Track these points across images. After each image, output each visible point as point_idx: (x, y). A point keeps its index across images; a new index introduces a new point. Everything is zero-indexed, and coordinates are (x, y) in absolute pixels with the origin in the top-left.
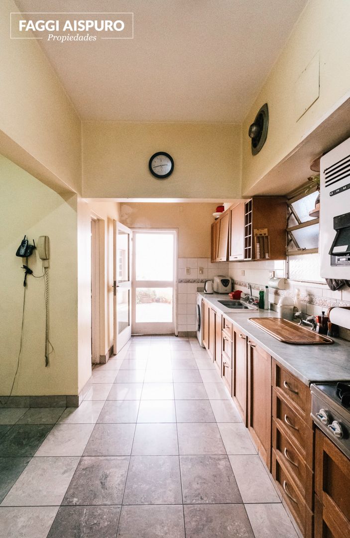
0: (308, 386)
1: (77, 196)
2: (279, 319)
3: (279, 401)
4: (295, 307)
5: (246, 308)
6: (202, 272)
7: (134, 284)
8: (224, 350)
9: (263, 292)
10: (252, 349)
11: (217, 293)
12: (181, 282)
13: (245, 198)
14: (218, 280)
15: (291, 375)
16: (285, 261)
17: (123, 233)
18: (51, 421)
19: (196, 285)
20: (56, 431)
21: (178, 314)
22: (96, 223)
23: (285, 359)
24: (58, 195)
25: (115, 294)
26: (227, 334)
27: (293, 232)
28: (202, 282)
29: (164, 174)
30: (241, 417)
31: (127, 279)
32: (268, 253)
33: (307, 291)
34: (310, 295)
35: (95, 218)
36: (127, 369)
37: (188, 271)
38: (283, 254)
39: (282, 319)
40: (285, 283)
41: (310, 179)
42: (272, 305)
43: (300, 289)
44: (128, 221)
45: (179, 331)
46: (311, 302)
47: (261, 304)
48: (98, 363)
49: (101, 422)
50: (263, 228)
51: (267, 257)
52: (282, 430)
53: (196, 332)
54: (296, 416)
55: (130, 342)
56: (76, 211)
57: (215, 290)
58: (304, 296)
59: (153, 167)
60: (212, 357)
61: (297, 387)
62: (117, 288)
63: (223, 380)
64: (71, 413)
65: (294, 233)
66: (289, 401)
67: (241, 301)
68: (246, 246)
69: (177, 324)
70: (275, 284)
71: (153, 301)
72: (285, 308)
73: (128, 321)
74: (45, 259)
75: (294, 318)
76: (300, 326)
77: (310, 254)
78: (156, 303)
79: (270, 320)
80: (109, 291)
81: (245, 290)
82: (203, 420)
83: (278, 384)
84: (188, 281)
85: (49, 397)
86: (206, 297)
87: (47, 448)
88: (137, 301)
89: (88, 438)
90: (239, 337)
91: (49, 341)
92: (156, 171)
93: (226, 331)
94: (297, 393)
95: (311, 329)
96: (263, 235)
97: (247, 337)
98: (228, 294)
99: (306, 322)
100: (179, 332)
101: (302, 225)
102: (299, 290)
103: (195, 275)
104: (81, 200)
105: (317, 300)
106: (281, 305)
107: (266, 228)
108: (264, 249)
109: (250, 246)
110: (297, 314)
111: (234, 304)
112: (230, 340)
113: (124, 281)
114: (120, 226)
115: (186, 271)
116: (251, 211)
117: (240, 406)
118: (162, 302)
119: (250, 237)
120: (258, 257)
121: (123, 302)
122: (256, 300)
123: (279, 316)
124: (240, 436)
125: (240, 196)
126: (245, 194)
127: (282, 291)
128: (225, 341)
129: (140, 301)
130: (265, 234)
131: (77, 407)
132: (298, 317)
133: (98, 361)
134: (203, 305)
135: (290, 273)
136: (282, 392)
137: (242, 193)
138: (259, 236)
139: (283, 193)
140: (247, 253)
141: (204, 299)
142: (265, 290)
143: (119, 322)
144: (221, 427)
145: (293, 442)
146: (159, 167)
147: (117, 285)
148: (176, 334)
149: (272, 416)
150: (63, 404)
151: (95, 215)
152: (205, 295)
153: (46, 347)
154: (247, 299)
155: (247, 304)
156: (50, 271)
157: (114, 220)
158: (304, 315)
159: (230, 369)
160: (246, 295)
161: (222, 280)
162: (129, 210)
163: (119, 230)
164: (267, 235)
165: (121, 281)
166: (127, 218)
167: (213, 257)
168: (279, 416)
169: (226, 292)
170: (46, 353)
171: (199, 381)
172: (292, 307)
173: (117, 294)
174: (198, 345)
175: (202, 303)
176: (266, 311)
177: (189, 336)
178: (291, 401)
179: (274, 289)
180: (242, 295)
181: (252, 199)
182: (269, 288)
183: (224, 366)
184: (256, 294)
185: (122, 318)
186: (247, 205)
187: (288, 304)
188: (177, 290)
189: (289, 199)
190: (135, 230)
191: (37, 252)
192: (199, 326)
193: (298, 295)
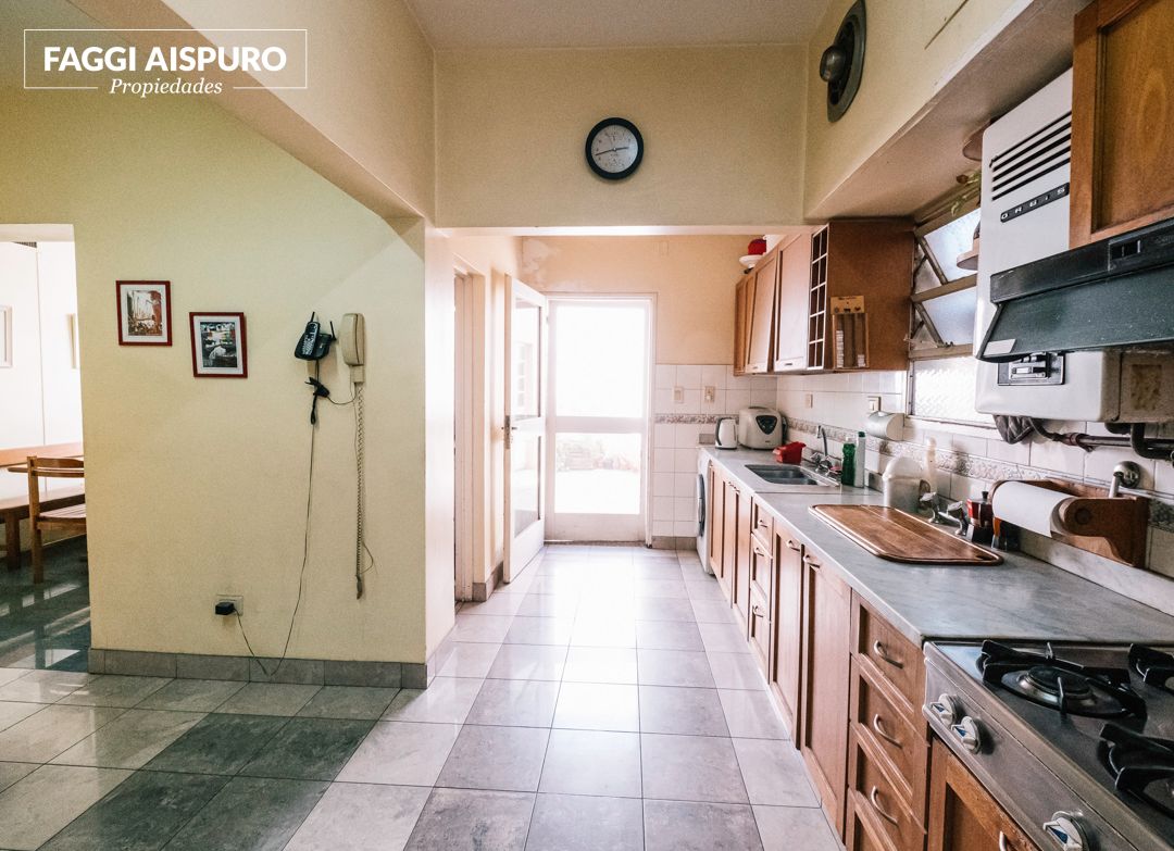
0: (920, 647)
1: (423, 224)
2: (886, 510)
3: (864, 686)
4: (922, 482)
5: (813, 483)
6: (712, 398)
7: (553, 425)
8: (754, 579)
9: (853, 446)
10: (812, 573)
11: (747, 448)
12: (662, 420)
13: (812, 222)
14: (748, 418)
15: (888, 627)
16: (905, 372)
17: (527, 305)
18: (369, 715)
19: (697, 429)
20: (379, 734)
21: (653, 496)
22: (466, 282)
23: (878, 593)
24: (383, 221)
25: (507, 446)
26: (762, 542)
27: (926, 304)
28: (710, 421)
29: (620, 169)
30: (787, 726)
31: (535, 412)
32: (864, 353)
33: (952, 444)
34: (960, 453)
35: (464, 272)
36: (534, 615)
37: (679, 393)
38: (901, 358)
39: (891, 509)
40: (903, 424)
41: (962, 179)
42: (872, 477)
43: (937, 440)
44: (539, 277)
45: (655, 534)
46: (961, 469)
47: (846, 474)
48: (469, 599)
49: (475, 722)
50: (853, 293)
51: (861, 363)
52: (868, 748)
53: (695, 539)
54: (896, 714)
55: (541, 557)
56: (423, 257)
57: (742, 441)
58: (945, 456)
59: (594, 152)
60: (728, 595)
61: (901, 653)
62: (512, 433)
63: (752, 647)
64: (410, 699)
65: (928, 305)
66: (882, 684)
67: (803, 468)
68: (812, 338)
69: (651, 521)
70: (880, 427)
71: (596, 465)
72: (900, 484)
73: (536, 510)
74: (356, 364)
75: (920, 508)
76: (933, 527)
77: (963, 358)
78: (602, 470)
79: (864, 510)
80: (493, 438)
81: (811, 442)
82: (698, 729)
83: (864, 648)
84: (679, 420)
85: (365, 664)
86: (718, 458)
87: (361, 766)
88: (559, 464)
89: (447, 753)
90: (786, 545)
91: (364, 545)
92: (602, 163)
93: (760, 536)
94: (900, 666)
95: (957, 532)
96: (853, 311)
97: (803, 546)
98: (772, 450)
99: (946, 515)
100: (654, 539)
101: (948, 287)
102: (933, 442)
103: (695, 405)
104: (433, 233)
105: (974, 465)
106: (890, 476)
107: (860, 294)
108: (854, 346)
109: (820, 336)
110: (926, 497)
111: (785, 475)
112: (767, 553)
113: (529, 417)
114: (520, 290)
115: (673, 393)
116: (826, 254)
117: (786, 703)
118: (619, 468)
119: (821, 316)
120: (840, 362)
121: (526, 468)
122: (837, 465)
123: (885, 501)
124: (784, 768)
125: (801, 218)
126: (812, 213)
127: (897, 444)
128: (758, 557)
129: (566, 466)
130: (858, 309)
131: (424, 688)
132: (928, 504)
133: (468, 594)
134: (712, 475)
135: (917, 400)
136: (872, 664)
137: (804, 213)
138: (842, 312)
139: (906, 210)
140: (814, 355)
141: (716, 462)
142: (857, 440)
143: (517, 512)
144: (740, 747)
145: (889, 771)
146: (608, 154)
147: (511, 425)
148: (649, 542)
149: (849, 720)
150: (394, 681)
151: (463, 265)
152: (717, 452)
153: (358, 556)
154: (816, 463)
155: (815, 475)
156: (367, 391)
157: (506, 275)
158: (942, 500)
159: (766, 621)
160: (813, 452)
161: (758, 418)
162: (542, 252)
163: (517, 299)
164: (862, 310)
165: (521, 417)
166: (535, 271)
167: (739, 361)
168: (864, 718)
169: (768, 445)
170: (358, 569)
171: (698, 648)
172: (917, 482)
173: (512, 445)
174: (699, 567)
175: (709, 470)
176: (856, 491)
177: (679, 547)
178: (888, 683)
179: (879, 440)
180: (806, 454)
181: (827, 225)
182: (867, 437)
183: (754, 616)
184: (836, 451)
185: (523, 501)
186: (816, 240)
187: (908, 475)
188: (652, 440)
189: (919, 225)
190: (555, 298)
191: (340, 350)
192: (702, 524)
193: (932, 453)
